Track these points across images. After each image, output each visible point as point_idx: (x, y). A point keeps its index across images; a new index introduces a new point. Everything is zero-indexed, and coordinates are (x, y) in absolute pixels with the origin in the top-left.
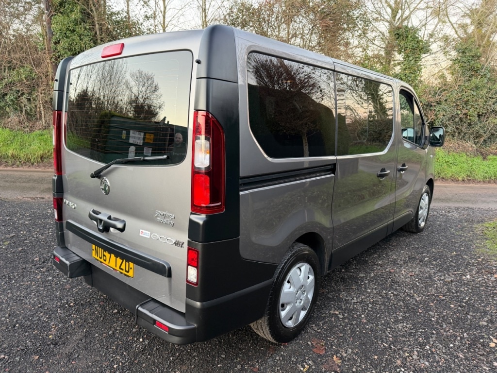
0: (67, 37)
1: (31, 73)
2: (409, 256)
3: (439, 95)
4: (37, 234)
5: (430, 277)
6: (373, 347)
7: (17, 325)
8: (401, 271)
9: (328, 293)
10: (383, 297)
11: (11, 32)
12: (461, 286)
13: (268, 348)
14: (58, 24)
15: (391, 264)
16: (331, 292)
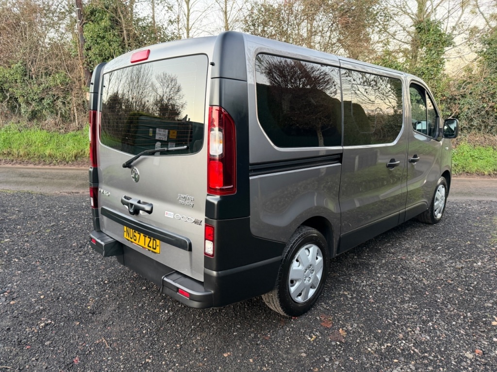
0: (98, 44)
1: (65, 78)
2: (422, 245)
3: (464, 88)
4: (74, 223)
5: (441, 264)
6: (378, 323)
7: (61, 298)
8: (413, 258)
9: (339, 277)
10: (392, 281)
11: (47, 40)
12: (471, 272)
13: (279, 320)
14: (90, 31)
15: (403, 252)
16: (341, 276)
